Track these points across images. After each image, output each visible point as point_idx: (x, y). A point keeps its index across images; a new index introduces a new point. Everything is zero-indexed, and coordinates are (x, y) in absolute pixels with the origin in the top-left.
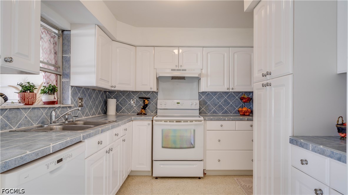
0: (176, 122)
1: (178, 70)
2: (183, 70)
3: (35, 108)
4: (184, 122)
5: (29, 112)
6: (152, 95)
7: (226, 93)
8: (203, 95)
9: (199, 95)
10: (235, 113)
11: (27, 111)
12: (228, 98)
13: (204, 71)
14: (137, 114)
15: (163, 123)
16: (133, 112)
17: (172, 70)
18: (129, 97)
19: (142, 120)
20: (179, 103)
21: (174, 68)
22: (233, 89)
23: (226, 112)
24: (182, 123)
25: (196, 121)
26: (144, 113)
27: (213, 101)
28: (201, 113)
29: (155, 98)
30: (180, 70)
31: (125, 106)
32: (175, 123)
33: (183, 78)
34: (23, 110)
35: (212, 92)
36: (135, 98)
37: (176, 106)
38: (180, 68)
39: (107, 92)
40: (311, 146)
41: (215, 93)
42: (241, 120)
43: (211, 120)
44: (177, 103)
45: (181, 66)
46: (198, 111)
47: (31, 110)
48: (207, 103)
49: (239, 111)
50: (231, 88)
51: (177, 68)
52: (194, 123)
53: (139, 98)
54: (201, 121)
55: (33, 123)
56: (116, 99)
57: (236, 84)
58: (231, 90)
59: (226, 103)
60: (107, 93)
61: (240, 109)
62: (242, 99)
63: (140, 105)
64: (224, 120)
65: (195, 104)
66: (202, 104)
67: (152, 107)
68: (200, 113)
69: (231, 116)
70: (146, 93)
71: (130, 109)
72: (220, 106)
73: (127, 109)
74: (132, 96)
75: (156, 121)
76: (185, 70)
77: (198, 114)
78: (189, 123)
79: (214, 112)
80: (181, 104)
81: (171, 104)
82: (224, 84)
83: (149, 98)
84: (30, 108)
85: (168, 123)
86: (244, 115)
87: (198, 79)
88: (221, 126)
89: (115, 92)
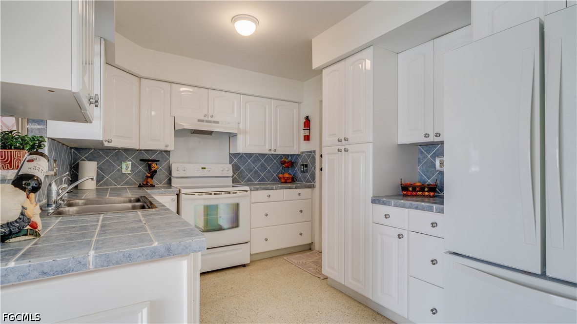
0: (215, 194)
1: (207, 121)
2: (214, 122)
4: (225, 194)
6: (160, 155)
7: (263, 155)
8: (235, 158)
9: (230, 157)
10: (274, 180)
12: (265, 161)
13: (241, 126)
14: (139, 187)
15: (197, 196)
16: (127, 183)
17: (199, 121)
18: (118, 159)
19: (162, 194)
20: (205, 168)
21: (202, 118)
22: (275, 151)
23: (263, 180)
24: (223, 195)
25: (240, 191)
26: (150, 185)
27: (248, 165)
28: (235, 181)
29: (165, 161)
30: (210, 122)
31: (109, 174)
32: (213, 196)
33: (210, 133)
35: (246, 154)
36: (130, 161)
37: (201, 173)
38: (210, 119)
39: (72, 148)
41: (250, 155)
42: (289, 188)
43: (257, 189)
44: (202, 168)
45: (212, 116)
46: (231, 179)
48: (240, 168)
49: (280, 178)
50: (273, 149)
51: (206, 119)
52: (238, 194)
53: (141, 160)
54: (246, 191)
56: (96, 162)
57: (278, 145)
58: (273, 152)
59: (263, 168)
60: (73, 150)
61: (281, 175)
62: (283, 163)
63: (139, 172)
64: (272, 189)
65: (228, 170)
66: (236, 168)
68: (233, 182)
69: (269, 184)
70: (150, 152)
71: (120, 178)
72: (256, 172)
73: (115, 179)
74: (124, 157)
75: (186, 194)
76: (217, 122)
77: (231, 184)
78: (232, 195)
79: (249, 180)
80: (208, 170)
81: (193, 169)
82: (265, 145)
83: (158, 161)
85: (204, 196)
86: (286, 182)
87: (231, 136)
88: (269, 196)
89: (90, 149)
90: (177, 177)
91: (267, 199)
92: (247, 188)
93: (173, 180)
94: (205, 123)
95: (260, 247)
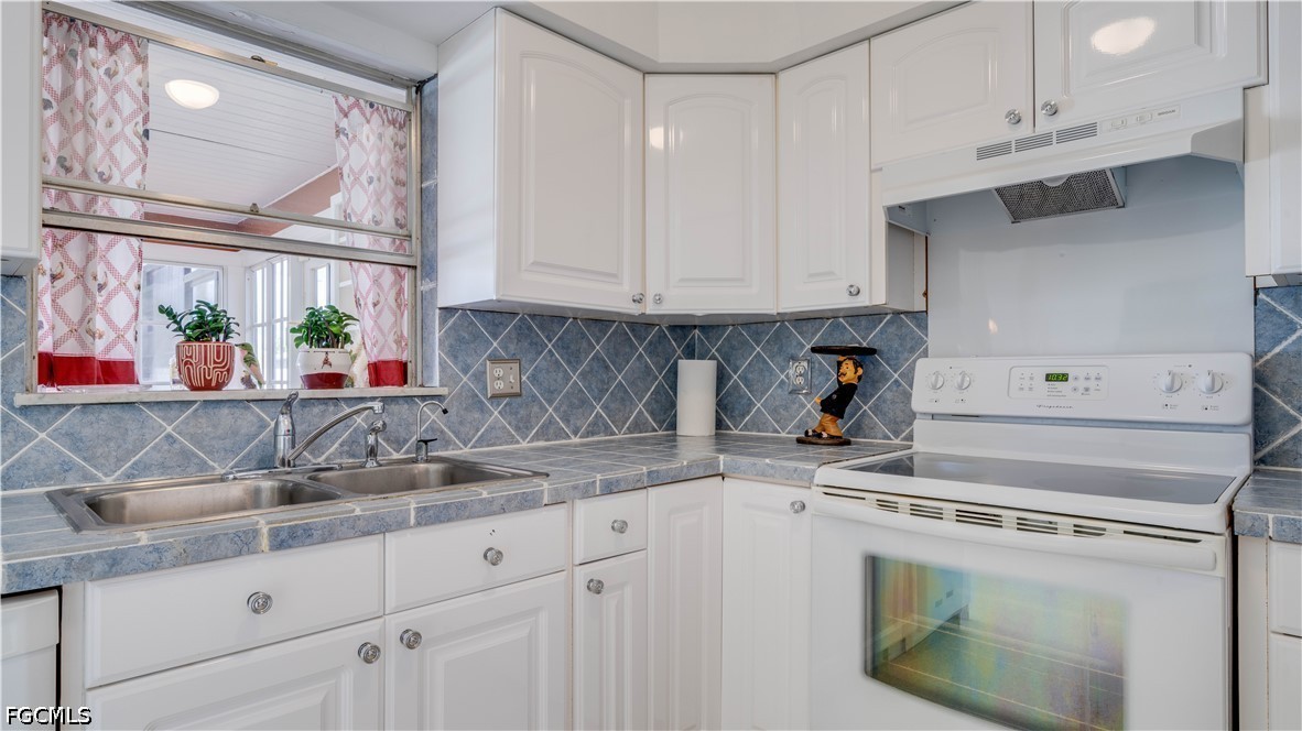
1: (1024, 145)
2: (1067, 135)
3: (222, 401)
5: (187, 418)
6: (892, 329)
11: (173, 413)
13: (1277, 102)
14: (801, 442)
17: (985, 153)
18: (781, 350)
20: (1063, 378)
21: (1003, 135)
26: (831, 437)
29: (913, 350)
30: (1043, 141)
34: (155, 408)
36: (808, 353)
37: (1042, 398)
38: (1045, 125)
39: (695, 327)
44: (1049, 378)
45: (1052, 112)
47: (197, 410)
51: (1025, 131)
52: (1115, 542)
53: (814, 350)
55: (211, 463)
56: (715, 362)
60: (697, 331)
67: (893, 402)
70: (863, 322)
76: (1088, 130)
80: (1081, 384)
81: (999, 381)
83: (872, 352)
84: (195, 402)
85: (904, 518)
89: (725, 326)
90: (933, 415)
93: (916, 427)
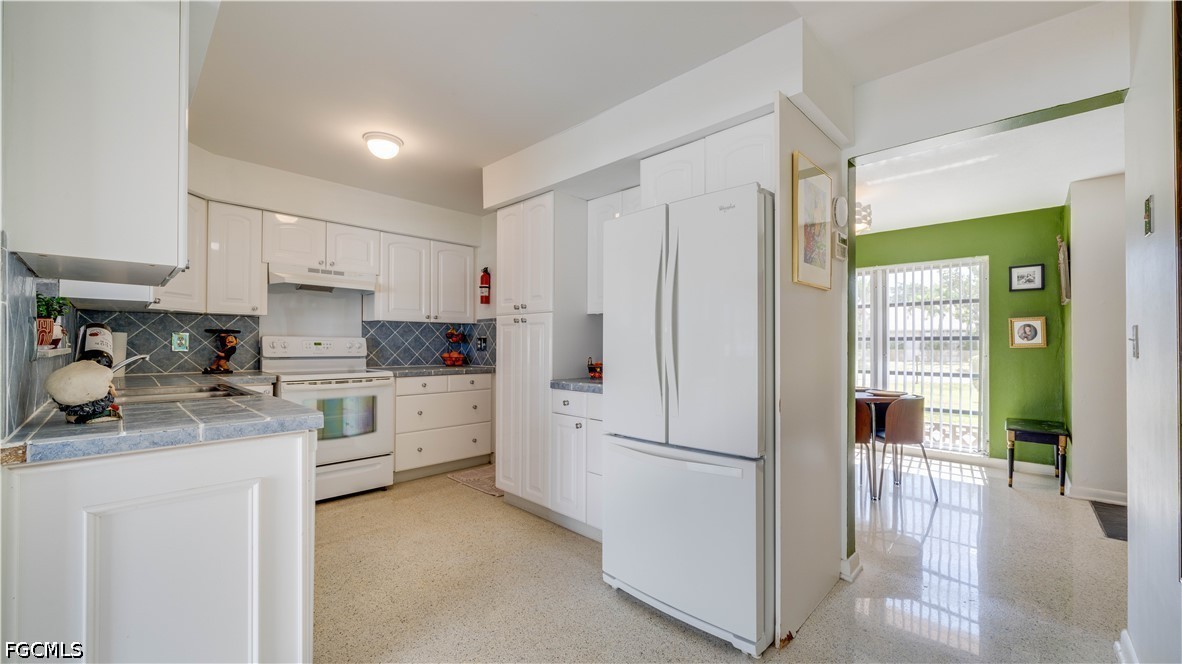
0: (337, 383)
1: (324, 272)
2: (337, 273)
4: (354, 382)
7: (418, 324)
8: (372, 328)
9: (364, 327)
10: (435, 362)
12: (421, 333)
13: (381, 280)
14: (203, 373)
15: (306, 386)
16: (180, 368)
17: (311, 270)
18: (164, 329)
20: (320, 344)
21: (316, 266)
22: (436, 318)
23: (417, 362)
24: (350, 385)
25: (378, 378)
26: (225, 369)
27: (393, 339)
28: (371, 364)
29: (251, 332)
30: (329, 272)
32: (334, 386)
33: (330, 289)
35: (390, 322)
36: (186, 331)
37: (314, 351)
38: (329, 268)
39: (79, 310)
40: (572, 386)
41: (396, 324)
42: (457, 373)
43: (406, 376)
44: (315, 344)
45: (332, 264)
46: (365, 360)
48: (379, 343)
49: (444, 359)
50: (433, 315)
51: (323, 267)
52: (375, 382)
53: (206, 331)
54: (388, 378)
56: (126, 334)
57: (441, 309)
58: (433, 320)
59: (418, 343)
60: (80, 313)
61: (446, 355)
62: (449, 336)
63: (204, 349)
64: (429, 375)
65: (360, 346)
66: (372, 344)
68: (368, 365)
69: (426, 368)
70: (224, 319)
71: (168, 359)
72: (407, 350)
73: (159, 362)
74: (175, 325)
75: (289, 383)
76: (342, 274)
77: (365, 368)
78: (364, 384)
79: (395, 362)
80: (327, 346)
81: (298, 346)
82: (420, 309)
83: (239, 332)
85: (319, 386)
86: (453, 365)
87: (365, 295)
88: (425, 385)
89: (111, 312)
90: (271, 358)
91: (422, 390)
92: (390, 374)
93: (264, 363)
94: (320, 275)
95: (409, 460)
